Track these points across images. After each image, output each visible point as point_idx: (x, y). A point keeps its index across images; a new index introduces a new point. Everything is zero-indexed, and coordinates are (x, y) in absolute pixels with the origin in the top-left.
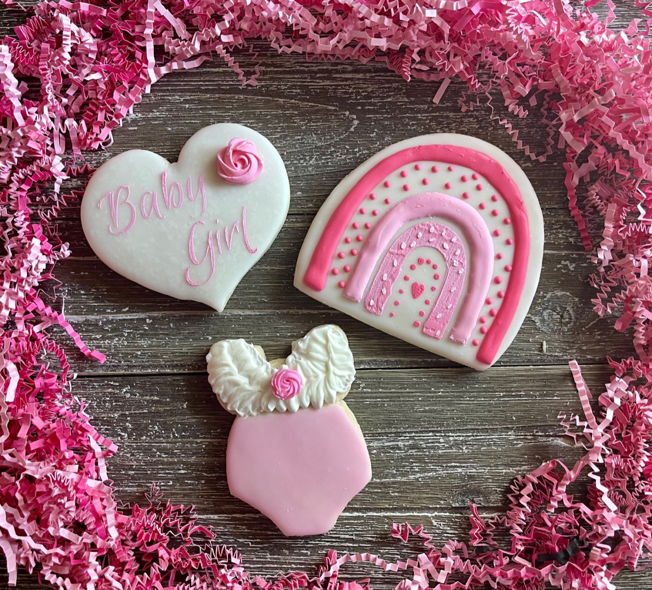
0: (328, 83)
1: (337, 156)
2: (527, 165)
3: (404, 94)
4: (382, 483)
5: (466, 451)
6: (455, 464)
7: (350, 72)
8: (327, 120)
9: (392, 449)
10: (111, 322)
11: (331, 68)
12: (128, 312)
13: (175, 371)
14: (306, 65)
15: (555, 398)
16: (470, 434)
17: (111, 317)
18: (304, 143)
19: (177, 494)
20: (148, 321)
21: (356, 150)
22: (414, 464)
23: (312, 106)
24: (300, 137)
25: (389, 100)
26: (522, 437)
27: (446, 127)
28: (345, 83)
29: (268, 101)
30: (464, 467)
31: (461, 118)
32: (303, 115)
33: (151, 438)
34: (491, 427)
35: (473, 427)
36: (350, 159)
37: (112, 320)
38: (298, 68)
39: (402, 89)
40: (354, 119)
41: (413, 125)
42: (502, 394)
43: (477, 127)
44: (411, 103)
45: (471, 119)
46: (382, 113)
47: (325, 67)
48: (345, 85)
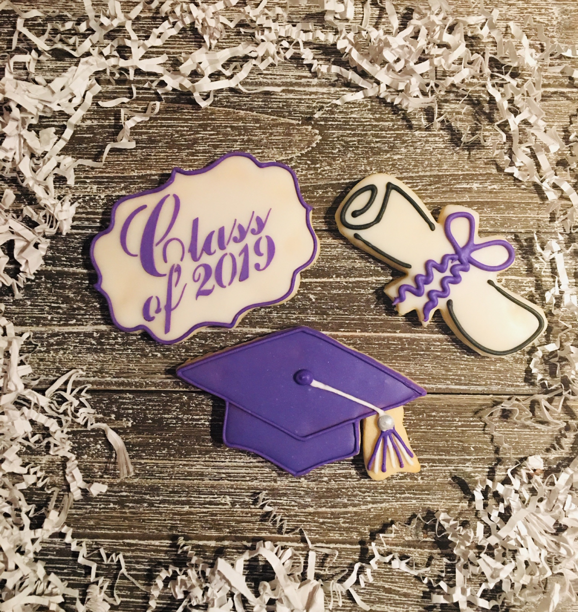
0: (291, 96)
1: (298, 171)
2: (493, 187)
3: (369, 110)
4: (332, 513)
5: (421, 482)
6: (409, 495)
7: (314, 86)
8: (290, 135)
9: (343, 477)
10: (57, 335)
11: (294, 81)
12: (75, 325)
13: (122, 388)
14: (269, 77)
15: (516, 430)
16: (426, 464)
17: (57, 329)
18: (264, 157)
19: (118, 517)
20: (95, 335)
21: (318, 166)
22: (367, 494)
23: (273, 120)
24: (260, 151)
25: (353, 116)
26: (480, 469)
27: (411, 146)
28: (308, 97)
29: (228, 113)
30: (418, 498)
31: (426, 137)
32: (265, 129)
33: (92, 457)
34: (447, 457)
35: (429, 457)
36: (312, 174)
37: (58, 332)
38: (261, 80)
39: (366, 106)
40: (316, 134)
41: (377, 142)
42: (460, 424)
43: (443, 146)
44: (376, 120)
45: (437, 139)
46: (346, 129)
47: (289, 80)
48: (309, 99)
